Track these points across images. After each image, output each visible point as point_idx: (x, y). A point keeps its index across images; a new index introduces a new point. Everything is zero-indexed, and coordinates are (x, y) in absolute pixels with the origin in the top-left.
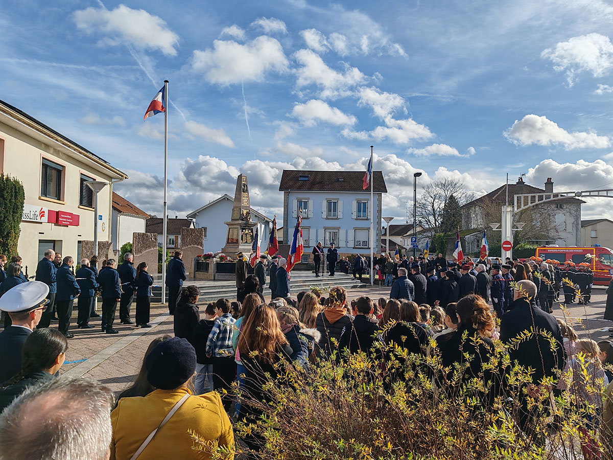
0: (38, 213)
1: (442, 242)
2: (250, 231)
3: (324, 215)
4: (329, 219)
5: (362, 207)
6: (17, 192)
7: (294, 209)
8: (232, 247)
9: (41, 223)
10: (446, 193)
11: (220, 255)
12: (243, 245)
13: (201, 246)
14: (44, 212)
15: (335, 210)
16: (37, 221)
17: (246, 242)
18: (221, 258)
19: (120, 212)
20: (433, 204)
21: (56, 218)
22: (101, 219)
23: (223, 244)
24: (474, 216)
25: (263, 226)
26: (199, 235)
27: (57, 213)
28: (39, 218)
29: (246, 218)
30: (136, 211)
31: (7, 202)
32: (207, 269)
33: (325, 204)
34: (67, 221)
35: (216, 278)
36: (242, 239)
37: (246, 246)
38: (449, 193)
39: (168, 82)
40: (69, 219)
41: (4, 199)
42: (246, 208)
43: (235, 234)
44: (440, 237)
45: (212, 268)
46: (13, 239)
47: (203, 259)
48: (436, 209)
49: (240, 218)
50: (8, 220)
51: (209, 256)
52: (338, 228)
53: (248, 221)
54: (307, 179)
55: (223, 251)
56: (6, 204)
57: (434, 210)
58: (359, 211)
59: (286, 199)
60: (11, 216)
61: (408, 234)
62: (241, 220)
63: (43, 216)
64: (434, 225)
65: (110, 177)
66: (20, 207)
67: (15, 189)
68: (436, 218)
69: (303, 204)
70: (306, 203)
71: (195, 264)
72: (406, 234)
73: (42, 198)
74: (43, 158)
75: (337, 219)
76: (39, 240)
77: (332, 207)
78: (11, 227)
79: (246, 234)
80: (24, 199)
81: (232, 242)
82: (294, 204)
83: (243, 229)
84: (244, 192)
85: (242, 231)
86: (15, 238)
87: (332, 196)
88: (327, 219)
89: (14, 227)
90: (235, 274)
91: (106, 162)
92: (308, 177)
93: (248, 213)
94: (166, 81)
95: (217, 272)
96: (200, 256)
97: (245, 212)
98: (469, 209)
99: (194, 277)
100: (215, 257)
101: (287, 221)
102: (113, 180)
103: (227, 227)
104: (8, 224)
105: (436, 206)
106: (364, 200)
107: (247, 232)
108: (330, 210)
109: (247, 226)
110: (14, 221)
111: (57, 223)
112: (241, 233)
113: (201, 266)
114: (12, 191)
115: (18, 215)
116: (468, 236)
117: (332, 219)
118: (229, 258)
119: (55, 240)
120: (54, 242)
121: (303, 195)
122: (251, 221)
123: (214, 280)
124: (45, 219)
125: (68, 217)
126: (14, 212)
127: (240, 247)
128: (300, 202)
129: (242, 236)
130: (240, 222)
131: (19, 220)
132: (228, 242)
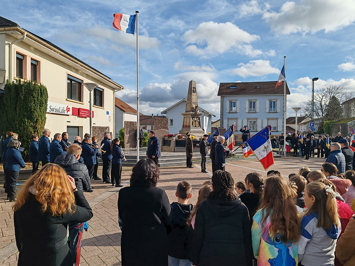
0: (65, 109)
1: (329, 127)
2: (198, 119)
3: (247, 111)
4: (250, 113)
5: (273, 105)
6: (42, 93)
7: (227, 107)
8: (186, 129)
9: (68, 115)
10: (331, 94)
11: (178, 135)
12: (193, 129)
13: (167, 129)
14: (69, 108)
15: (254, 107)
16: (64, 114)
17: (195, 126)
18: (179, 137)
19: (124, 111)
20: (321, 102)
21: (78, 112)
22: (108, 114)
23: (180, 128)
24: (353, 108)
25: (208, 118)
26: (166, 122)
27: (79, 109)
28: (66, 112)
29: (195, 110)
30: (134, 111)
31: (36, 99)
32: (169, 145)
33: (247, 103)
34: (85, 115)
35: (175, 151)
36: (192, 124)
37: (195, 129)
38: (332, 94)
39: (138, 12)
40: (86, 113)
41: (34, 97)
42: (195, 103)
43: (188, 121)
44: (327, 123)
45: (173, 144)
46: (41, 124)
47: (167, 138)
48: (323, 105)
49: (191, 110)
50: (36, 111)
51: (171, 136)
52: (257, 119)
53: (196, 112)
54: (235, 88)
55: (180, 132)
56: (35, 101)
57: (321, 106)
58: (271, 107)
59: (222, 101)
60: (38, 108)
61: (301, 123)
62: (192, 111)
63: (68, 111)
64: (322, 116)
65: (114, 88)
66: (44, 102)
67: (41, 90)
68: (323, 111)
69: (233, 104)
70: (235, 103)
71: (162, 141)
72: (300, 122)
73: (68, 99)
74: (68, 74)
75: (256, 112)
76: (67, 126)
77: (252, 105)
78: (39, 116)
79: (195, 121)
80: (48, 97)
81: (186, 127)
82: (227, 104)
83: (193, 118)
84: (193, 92)
85: (193, 119)
86: (42, 123)
87: (252, 98)
88: (249, 113)
89: (41, 116)
90: (185, 148)
91: (110, 78)
92: (236, 86)
93: (196, 107)
94: (137, 12)
95: (176, 146)
96: (166, 136)
97: (194, 106)
98: (349, 104)
99: (162, 149)
100: (175, 136)
101: (223, 114)
102: (115, 90)
103: (183, 117)
104: (36, 114)
105: (323, 103)
106: (274, 99)
107: (196, 119)
108: (251, 107)
109: (195, 115)
110: (41, 112)
111: (79, 115)
112: (191, 121)
113: (166, 143)
114: (39, 92)
115: (43, 108)
116: (350, 122)
117: (252, 113)
118: (183, 137)
119: (79, 126)
120: (78, 127)
121: (233, 98)
122: (198, 112)
123: (174, 151)
124: (70, 113)
125: (86, 112)
126: (40, 106)
127: (191, 130)
128: (231, 102)
129: (192, 122)
130: (191, 113)
131: (45, 112)
132: (183, 127)
